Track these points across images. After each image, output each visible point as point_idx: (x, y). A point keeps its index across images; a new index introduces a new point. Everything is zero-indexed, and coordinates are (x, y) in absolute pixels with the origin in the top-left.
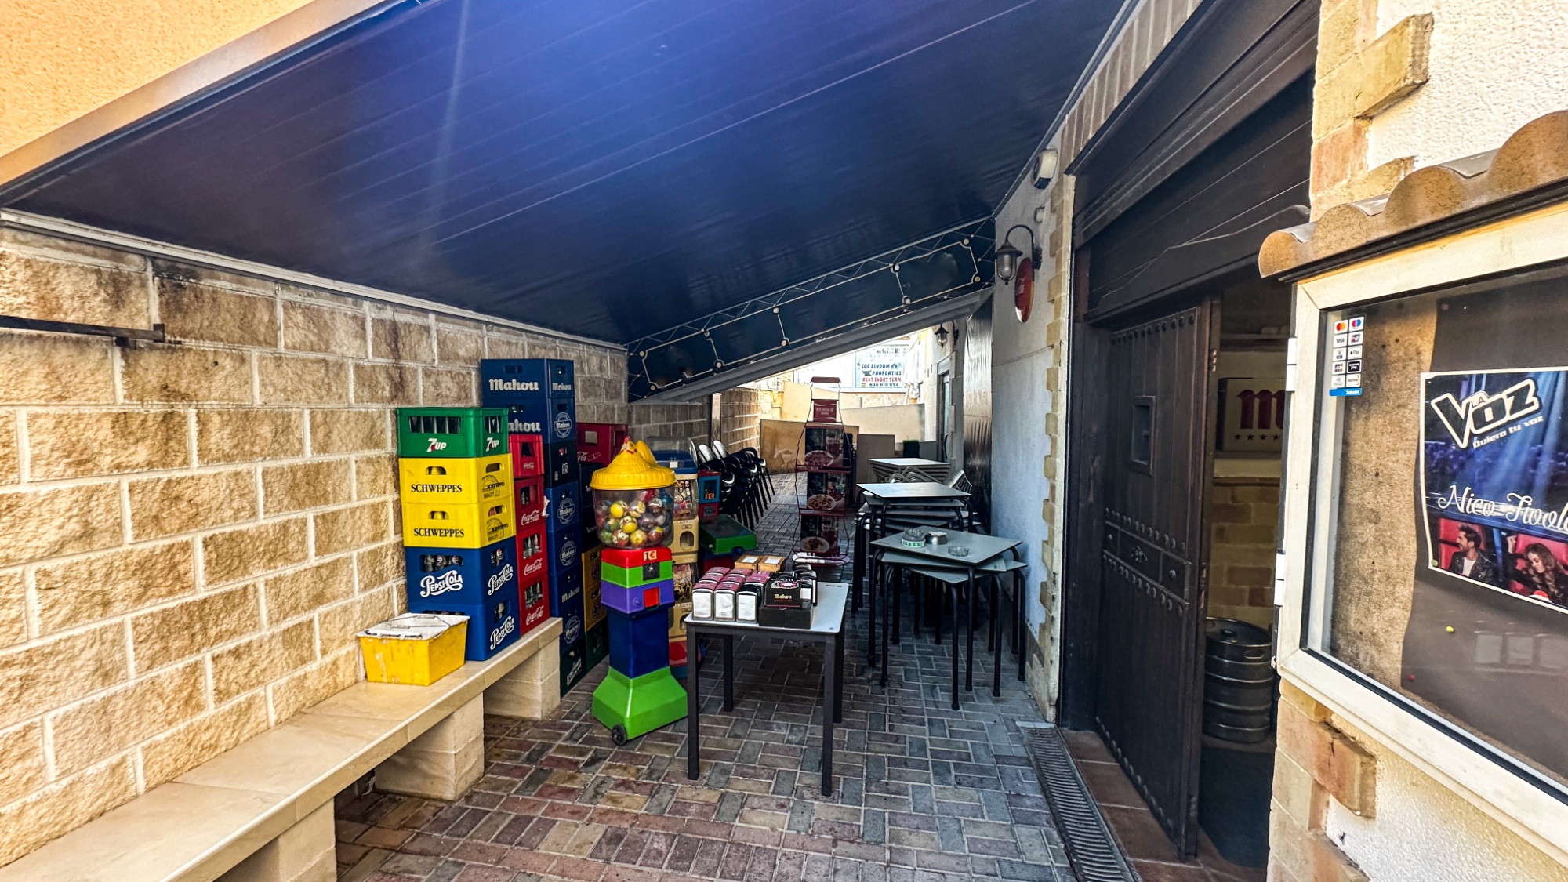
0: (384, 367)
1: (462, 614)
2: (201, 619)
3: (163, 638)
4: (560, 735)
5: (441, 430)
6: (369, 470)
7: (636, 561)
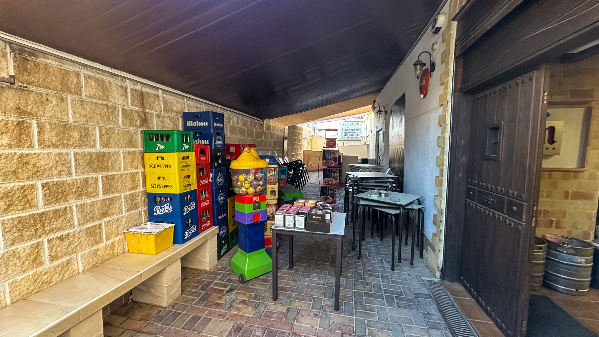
0: (137, 111)
1: (173, 223)
2: (41, 222)
3: (19, 230)
4: (216, 278)
5: (162, 140)
6: (129, 158)
7: (249, 201)
